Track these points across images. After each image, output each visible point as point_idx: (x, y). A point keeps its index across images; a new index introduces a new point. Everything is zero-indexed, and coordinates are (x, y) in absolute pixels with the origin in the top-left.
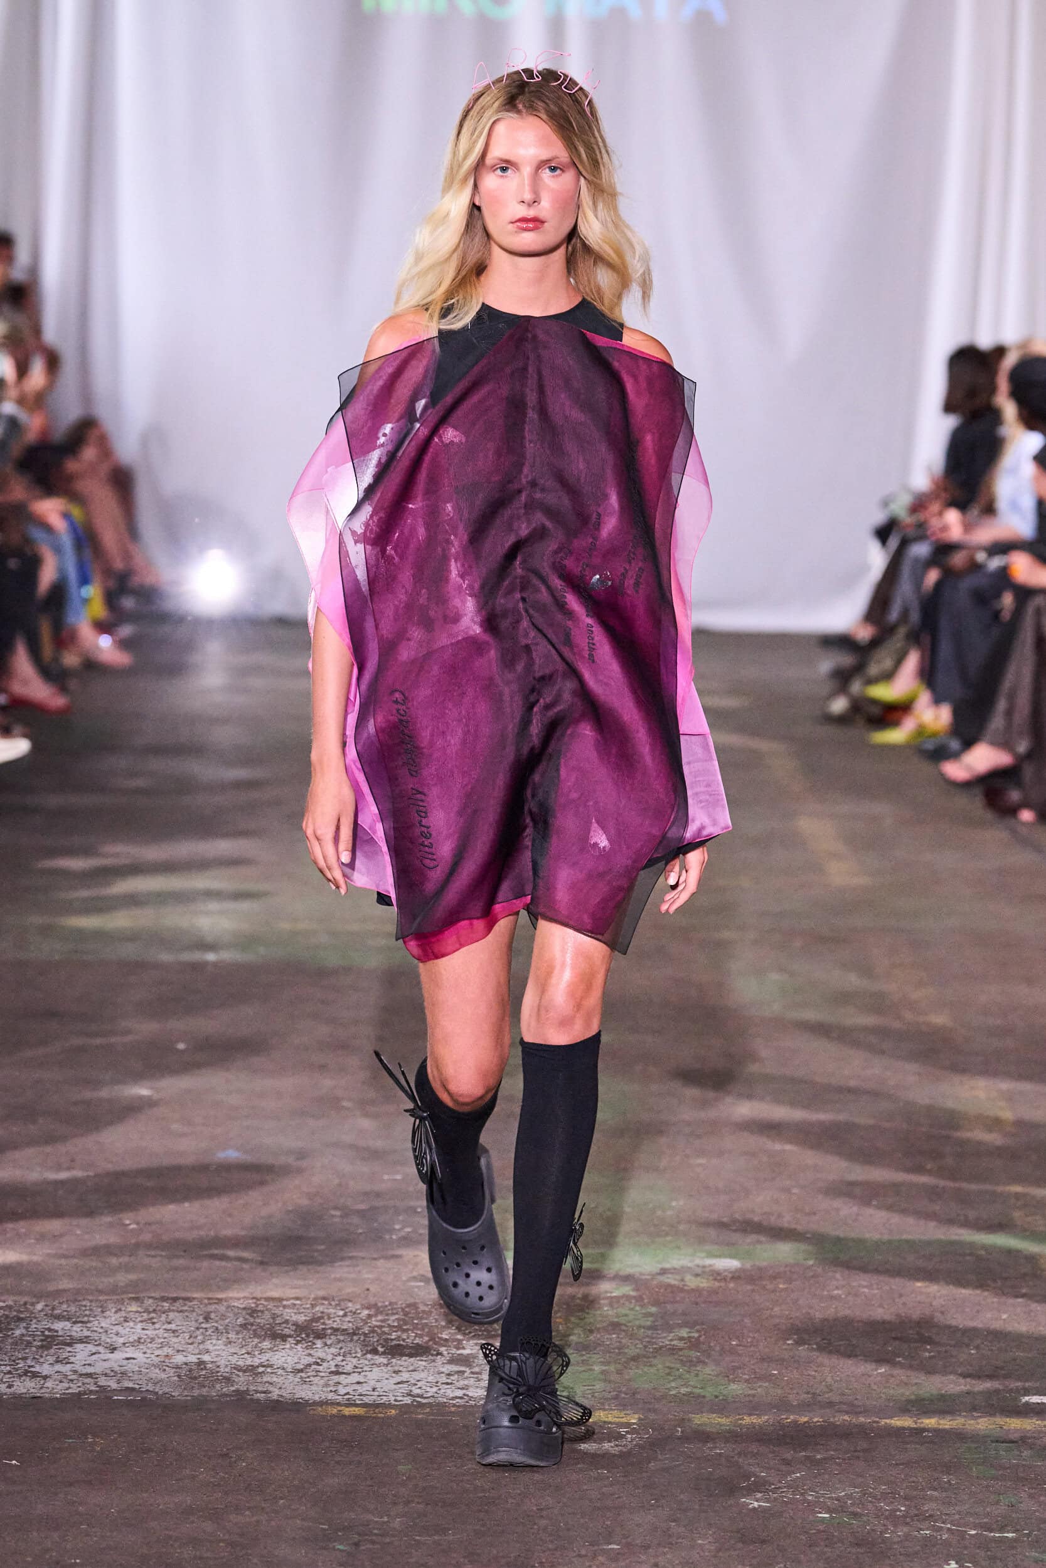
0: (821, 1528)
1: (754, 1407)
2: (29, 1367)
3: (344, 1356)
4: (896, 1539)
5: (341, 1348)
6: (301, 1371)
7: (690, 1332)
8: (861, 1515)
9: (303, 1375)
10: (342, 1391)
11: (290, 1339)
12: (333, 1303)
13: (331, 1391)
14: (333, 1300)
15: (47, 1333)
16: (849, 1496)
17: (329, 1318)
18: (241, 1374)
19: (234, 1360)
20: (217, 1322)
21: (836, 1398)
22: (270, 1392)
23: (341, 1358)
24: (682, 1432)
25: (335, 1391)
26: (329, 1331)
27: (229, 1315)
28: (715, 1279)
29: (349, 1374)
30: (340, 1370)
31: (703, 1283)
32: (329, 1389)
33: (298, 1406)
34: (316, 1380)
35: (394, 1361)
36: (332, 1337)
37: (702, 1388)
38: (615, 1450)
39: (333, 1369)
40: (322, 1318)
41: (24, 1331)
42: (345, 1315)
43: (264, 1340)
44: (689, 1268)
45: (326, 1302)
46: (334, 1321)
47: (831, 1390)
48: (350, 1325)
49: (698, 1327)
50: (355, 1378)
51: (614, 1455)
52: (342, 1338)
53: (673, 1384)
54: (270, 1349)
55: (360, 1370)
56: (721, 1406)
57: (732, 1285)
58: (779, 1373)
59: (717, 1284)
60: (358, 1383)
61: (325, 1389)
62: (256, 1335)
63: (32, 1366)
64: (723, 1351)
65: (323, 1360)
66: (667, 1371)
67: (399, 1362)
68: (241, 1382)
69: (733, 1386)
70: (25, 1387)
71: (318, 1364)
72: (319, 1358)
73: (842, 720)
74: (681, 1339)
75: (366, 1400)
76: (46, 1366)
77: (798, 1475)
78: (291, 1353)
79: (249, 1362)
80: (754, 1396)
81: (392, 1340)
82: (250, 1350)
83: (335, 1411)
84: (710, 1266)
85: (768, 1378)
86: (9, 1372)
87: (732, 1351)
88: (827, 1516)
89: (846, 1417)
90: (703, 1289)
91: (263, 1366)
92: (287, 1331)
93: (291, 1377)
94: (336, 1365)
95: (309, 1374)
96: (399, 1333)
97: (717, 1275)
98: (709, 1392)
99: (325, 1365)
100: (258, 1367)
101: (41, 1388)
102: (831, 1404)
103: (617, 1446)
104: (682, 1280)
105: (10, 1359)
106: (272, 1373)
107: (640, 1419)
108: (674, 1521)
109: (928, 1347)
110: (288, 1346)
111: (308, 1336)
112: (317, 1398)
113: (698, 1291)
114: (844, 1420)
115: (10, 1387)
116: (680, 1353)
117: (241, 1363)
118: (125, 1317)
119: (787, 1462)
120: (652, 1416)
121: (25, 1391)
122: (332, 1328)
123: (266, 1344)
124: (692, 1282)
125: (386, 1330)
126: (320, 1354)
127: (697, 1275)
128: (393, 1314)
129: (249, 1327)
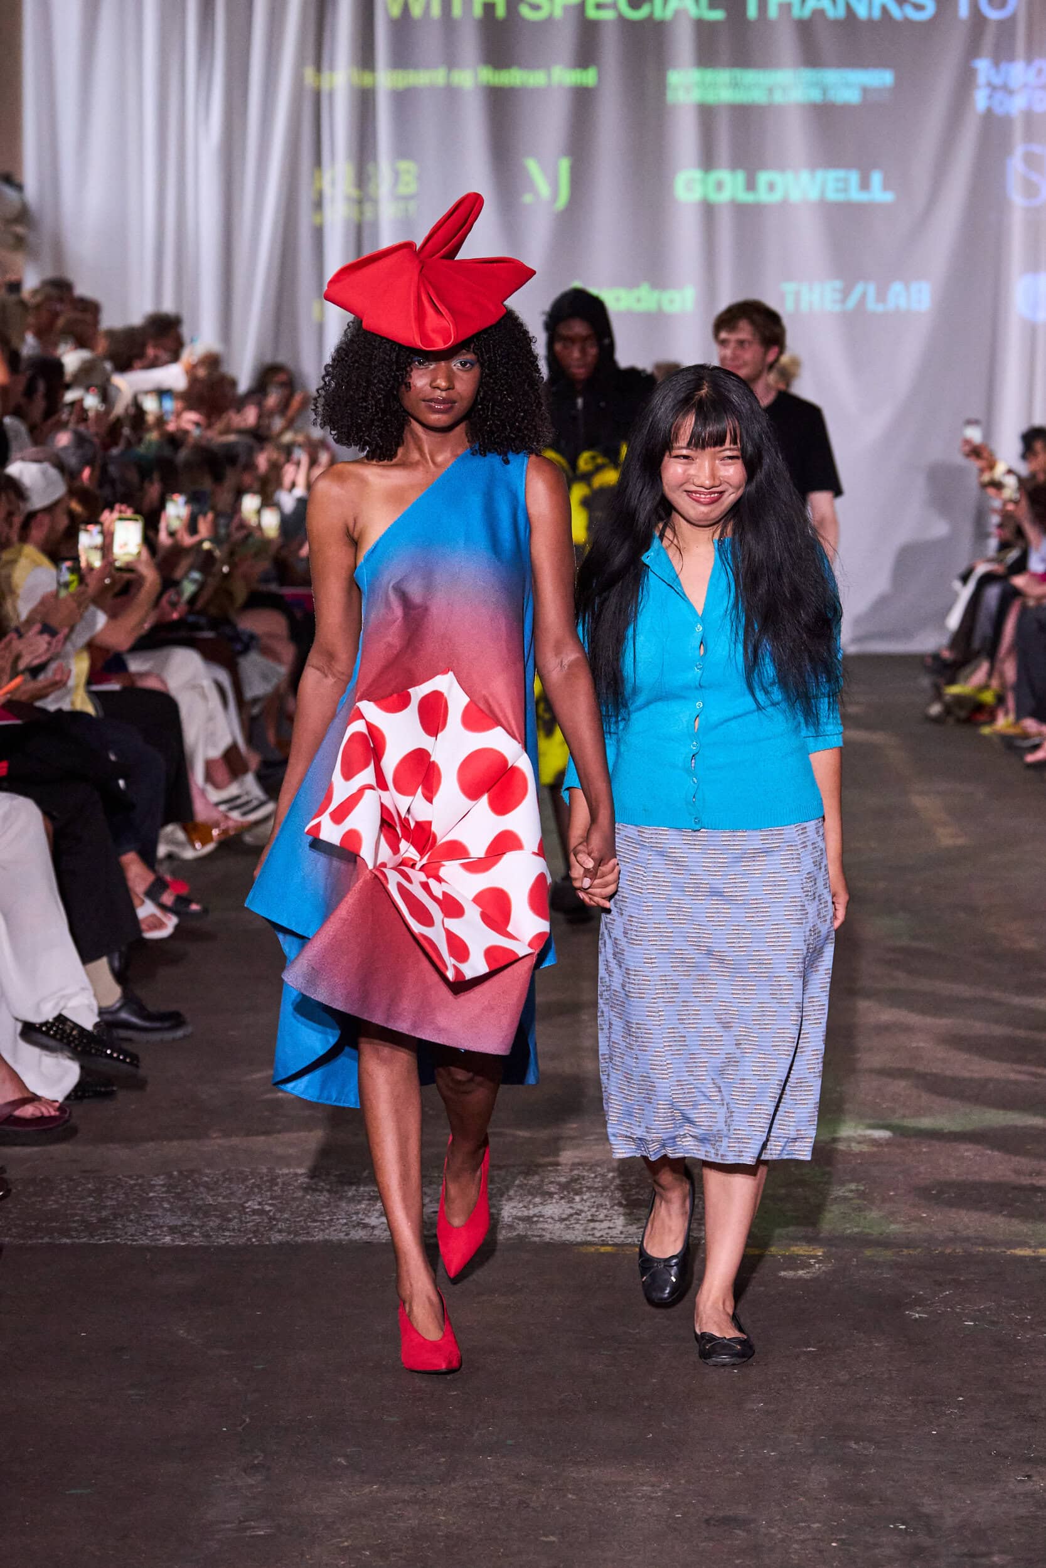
0: (968, 1332)
1: (910, 1243)
2: (361, 1219)
3: (597, 1208)
4: (1026, 1341)
5: (594, 1202)
6: (565, 1220)
7: (857, 1186)
8: (997, 1323)
9: (567, 1222)
10: (598, 1234)
11: (555, 1196)
12: (586, 1168)
13: (589, 1235)
14: (586, 1166)
15: (372, 1194)
16: (988, 1309)
17: (584, 1179)
18: (520, 1223)
19: (515, 1212)
20: (499, 1183)
21: (970, 1232)
22: (544, 1236)
23: (594, 1209)
24: (857, 1261)
25: (593, 1235)
26: (585, 1189)
27: (508, 1178)
28: (873, 1145)
29: (601, 1221)
30: (595, 1218)
31: (865, 1148)
32: (588, 1233)
33: (565, 1247)
34: (577, 1226)
35: (635, 1211)
36: (587, 1194)
37: (869, 1228)
38: (808, 1276)
39: (590, 1218)
40: (578, 1179)
41: (354, 1192)
42: (596, 1177)
43: (535, 1197)
44: (854, 1137)
45: (581, 1168)
46: (588, 1182)
47: (968, 1228)
48: (600, 1184)
49: (864, 1182)
50: (606, 1224)
51: (806, 1280)
52: (594, 1194)
53: (848, 1226)
54: (541, 1203)
55: (609, 1218)
56: (884, 1243)
57: (886, 1150)
58: (928, 1216)
59: (875, 1149)
60: (609, 1228)
61: (584, 1233)
62: (530, 1193)
63: (363, 1219)
64: (884, 1201)
65: (582, 1211)
66: (843, 1215)
67: (638, 1212)
68: (521, 1228)
69: (893, 1227)
70: (359, 1234)
71: (576, 1214)
72: (578, 1210)
73: (937, 720)
74: (851, 1191)
75: (616, 1240)
76: (373, 1218)
77: (947, 1293)
78: (557, 1207)
79: (526, 1213)
80: (909, 1233)
81: (633, 1195)
82: (526, 1204)
83: (592, 1249)
84: (869, 1136)
85: (920, 1219)
86: (346, 1224)
87: (891, 1199)
88: (972, 1323)
89: (981, 1249)
90: (865, 1152)
91: (537, 1217)
92: (552, 1189)
93: (558, 1225)
94: (592, 1215)
95: (572, 1222)
96: (637, 1190)
97: (874, 1142)
98: (875, 1231)
99: (583, 1215)
100: (532, 1217)
101: (371, 1235)
102: (967, 1239)
103: (809, 1273)
104: (849, 1146)
105: (346, 1214)
106: (543, 1222)
107: (824, 1252)
108: (856, 1329)
109: (1040, 1195)
110: (554, 1201)
111: (569, 1193)
112: (579, 1239)
113: (861, 1154)
114: (979, 1251)
115: (347, 1235)
116: (851, 1202)
117: (519, 1214)
118: (431, 1181)
119: (939, 1284)
120: (834, 1250)
121: (357, 1238)
122: (587, 1187)
123: (538, 1200)
124: (855, 1147)
125: (628, 1188)
126: (579, 1207)
127: (859, 1143)
128: (632, 1175)
129: (524, 1187)
